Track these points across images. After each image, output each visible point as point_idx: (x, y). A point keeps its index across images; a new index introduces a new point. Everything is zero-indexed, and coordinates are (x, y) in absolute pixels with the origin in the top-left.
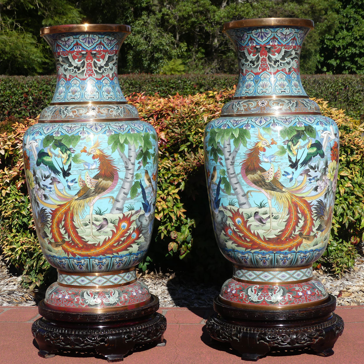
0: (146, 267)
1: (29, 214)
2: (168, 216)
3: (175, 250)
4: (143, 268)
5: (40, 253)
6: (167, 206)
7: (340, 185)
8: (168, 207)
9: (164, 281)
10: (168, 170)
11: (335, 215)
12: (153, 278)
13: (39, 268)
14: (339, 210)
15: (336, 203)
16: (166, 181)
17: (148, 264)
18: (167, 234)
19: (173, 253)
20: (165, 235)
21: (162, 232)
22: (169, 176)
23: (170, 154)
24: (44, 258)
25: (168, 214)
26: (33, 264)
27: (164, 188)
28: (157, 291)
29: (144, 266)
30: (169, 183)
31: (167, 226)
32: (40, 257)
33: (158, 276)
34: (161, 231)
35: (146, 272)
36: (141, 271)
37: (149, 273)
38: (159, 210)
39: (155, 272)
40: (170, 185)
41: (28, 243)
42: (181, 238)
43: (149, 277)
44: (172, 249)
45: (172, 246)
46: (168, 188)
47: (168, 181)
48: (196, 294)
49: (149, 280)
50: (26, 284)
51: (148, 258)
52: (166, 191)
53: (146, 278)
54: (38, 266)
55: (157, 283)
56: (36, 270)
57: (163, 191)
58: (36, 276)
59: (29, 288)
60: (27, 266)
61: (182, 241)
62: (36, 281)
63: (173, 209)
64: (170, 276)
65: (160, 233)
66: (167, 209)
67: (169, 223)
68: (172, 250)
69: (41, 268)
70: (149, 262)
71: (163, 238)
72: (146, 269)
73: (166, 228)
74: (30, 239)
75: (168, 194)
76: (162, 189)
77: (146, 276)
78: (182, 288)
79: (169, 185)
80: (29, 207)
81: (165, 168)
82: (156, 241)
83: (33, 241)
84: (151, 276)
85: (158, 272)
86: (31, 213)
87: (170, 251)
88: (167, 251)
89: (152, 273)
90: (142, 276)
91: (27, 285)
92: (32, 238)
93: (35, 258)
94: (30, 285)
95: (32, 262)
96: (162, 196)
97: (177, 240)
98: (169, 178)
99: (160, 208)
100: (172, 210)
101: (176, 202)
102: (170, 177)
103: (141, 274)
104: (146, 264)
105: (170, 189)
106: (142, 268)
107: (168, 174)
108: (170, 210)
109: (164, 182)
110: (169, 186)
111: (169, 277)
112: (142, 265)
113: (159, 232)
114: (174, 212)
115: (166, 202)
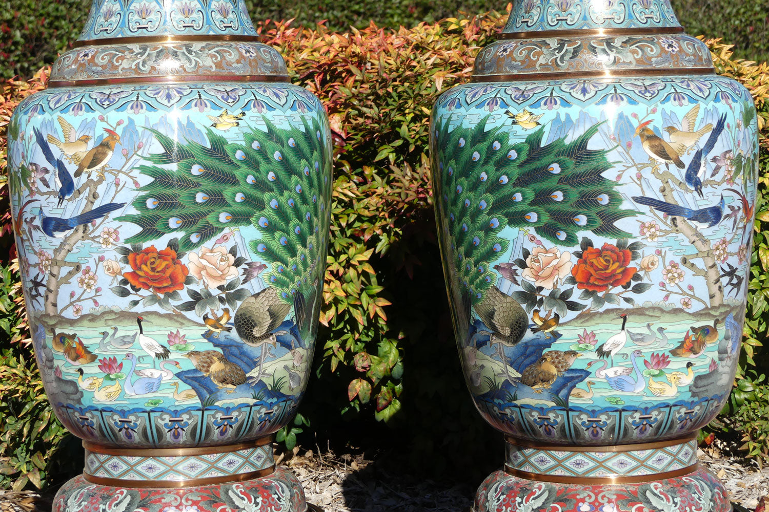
0: (294, 438)
1: (13, 311)
2: (347, 317)
3: (365, 399)
4: (287, 442)
5: (40, 404)
6: (346, 292)
7: (762, 245)
8: (348, 295)
9: (337, 472)
10: (348, 205)
11: (749, 316)
12: (312, 465)
13: (36, 438)
14: (759, 304)
15: (752, 287)
16: (343, 231)
17: (300, 431)
18: (345, 358)
19: (361, 405)
20: (340, 362)
21: (334, 354)
22: (352, 220)
23: (353, 168)
24: (47, 414)
25: (348, 311)
26: (22, 430)
27: (338, 248)
28: (321, 497)
29: (289, 437)
30: (351, 237)
31: (345, 341)
32: (38, 414)
33: (322, 461)
34: (331, 352)
35: (296, 450)
36: (282, 448)
37: (301, 454)
38: (327, 302)
39: (315, 452)
40: (355, 243)
41: (9, 378)
42: (378, 369)
43: (301, 464)
44: (358, 395)
45: (358, 387)
46: (348, 248)
47: (349, 233)
48: (414, 504)
49: (303, 471)
50: (4, 479)
51: (300, 418)
52: (343, 257)
53: (295, 465)
54: (34, 435)
55: (321, 477)
56: (28, 445)
57: (337, 256)
58: (28, 459)
59: (10, 488)
60: (8, 435)
61: (381, 377)
62: (28, 471)
63: (359, 299)
64: (352, 461)
65: (330, 357)
66: (345, 300)
67: (349, 334)
68: (357, 397)
69: (40, 439)
70: (302, 426)
71: (337, 370)
72: (295, 443)
73: (343, 345)
74: (14, 371)
75: (348, 265)
76: (335, 251)
77: (295, 460)
78: (381, 490)
79: (351, 241)
80: (12, 293)
81: (340, 201)
82: (319, 376)
83: (22, 375)
84: (307, 462)
85: (324, 452)
86: (17, 307)
87: (353, 401)
88: (346, 402)
89: (309, 454)
90: (285, 460)
91: (8, 481)
92: (21, 367)
93: (26, 415)
94: (14, 481)
95: (19, 426)
96: (334, 267)
97: (369, 374)
98: (349, 226)
99: (328, 298)
100: (358, 303)
101: (366, 282)
102: (354, 222)
103: (283, 455)
104: (294, 431)
105: (352, 251)
106: (284, 442)
107: (348, 215)
108: (352, 303)
109: (338, 233)
110: (351, 244)
111: (349, 464)
112: (285, 433)
113: (326, 355)
114: (362, 306)
115: (342, 283)
